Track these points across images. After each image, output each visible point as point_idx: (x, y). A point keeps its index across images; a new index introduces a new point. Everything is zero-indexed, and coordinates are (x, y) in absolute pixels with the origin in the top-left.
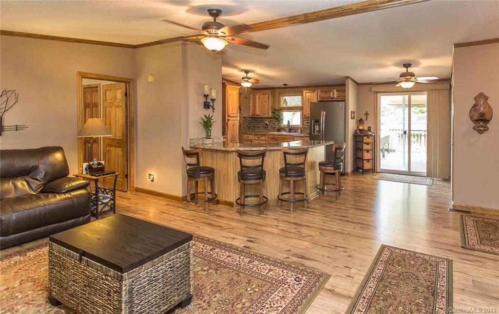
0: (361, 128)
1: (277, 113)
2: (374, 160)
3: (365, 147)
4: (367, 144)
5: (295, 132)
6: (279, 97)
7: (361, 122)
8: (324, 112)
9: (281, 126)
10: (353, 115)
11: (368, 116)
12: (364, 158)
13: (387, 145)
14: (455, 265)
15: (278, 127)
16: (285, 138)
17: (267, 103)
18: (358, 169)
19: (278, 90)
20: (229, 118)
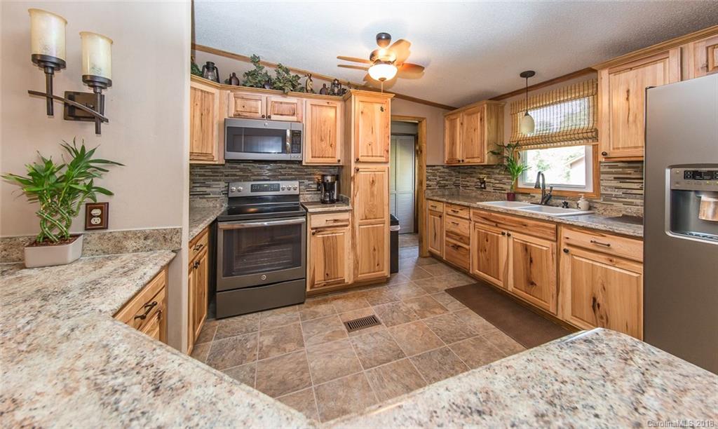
1: (506, 154)
5: (566, 205)
6: (514, 115)
9: (520, 185)
15: (509, 187)
16: (525, 225)
17: (479, 132)
19: (509, 100)
20: (360, 166)
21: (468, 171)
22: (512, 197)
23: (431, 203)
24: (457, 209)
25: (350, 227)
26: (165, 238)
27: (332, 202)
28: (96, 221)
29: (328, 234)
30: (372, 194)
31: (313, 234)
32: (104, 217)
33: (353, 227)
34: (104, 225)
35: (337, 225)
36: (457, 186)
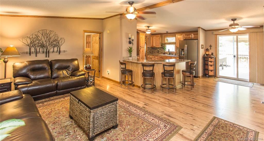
0: (207, 53)
1: (163, 45)
2: (215, 70)
3: (210, 63)
4: (211, 62)
5: (172, 55)
6: (164, 38)
7: (207, 50)
8: (187, 45)
9: (165, 52)
10: (202, 47)
11: (211, 47)
12: (209, 69)
13: (225, 63)
14: (260, 135)
16: (167, 58)
17: (158, 41)
18: (206, 75)
19: (164, 35)
20: (141, 48)
21: (156, 49)
22: (164, 54)
24: (155, 56)
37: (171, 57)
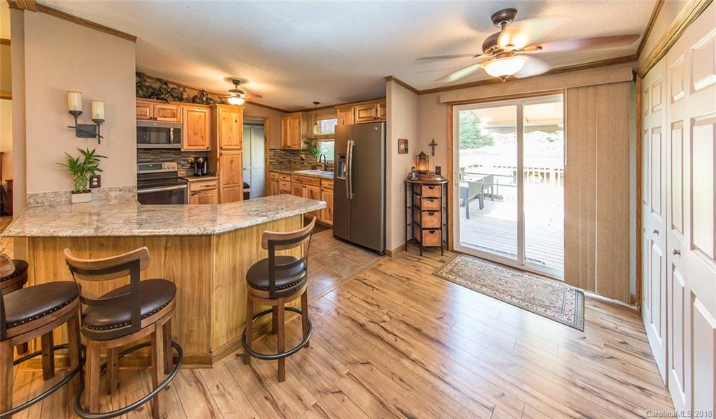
0: (422, 168)
1: (312, 143)
3: (426, 204)
4: (431, 199)
7: (422, 157)
9: (318, 160)
10: (403, 147)
11: (435, 147)
12: (423, 226)
15: (313, 162)
16: (311, 181)
17: (297, 130)
18: (414, 243)
19: (314, 112)
20: (223, 152)
21: (296, 152)
22: (314, 168)
23: (272, 174)
24: (285, 176)
25: (217, 190)
26: (129, 191)
27: (203, 175)
28: (95, 184)
29: (202, 194)
30: (231, 169)
31: (192, 195)
32: (99, 181)
33: (219, 190)
34: (99, 186)
35: (209, 189)
36: (290, 162)
37: (321, 179)
